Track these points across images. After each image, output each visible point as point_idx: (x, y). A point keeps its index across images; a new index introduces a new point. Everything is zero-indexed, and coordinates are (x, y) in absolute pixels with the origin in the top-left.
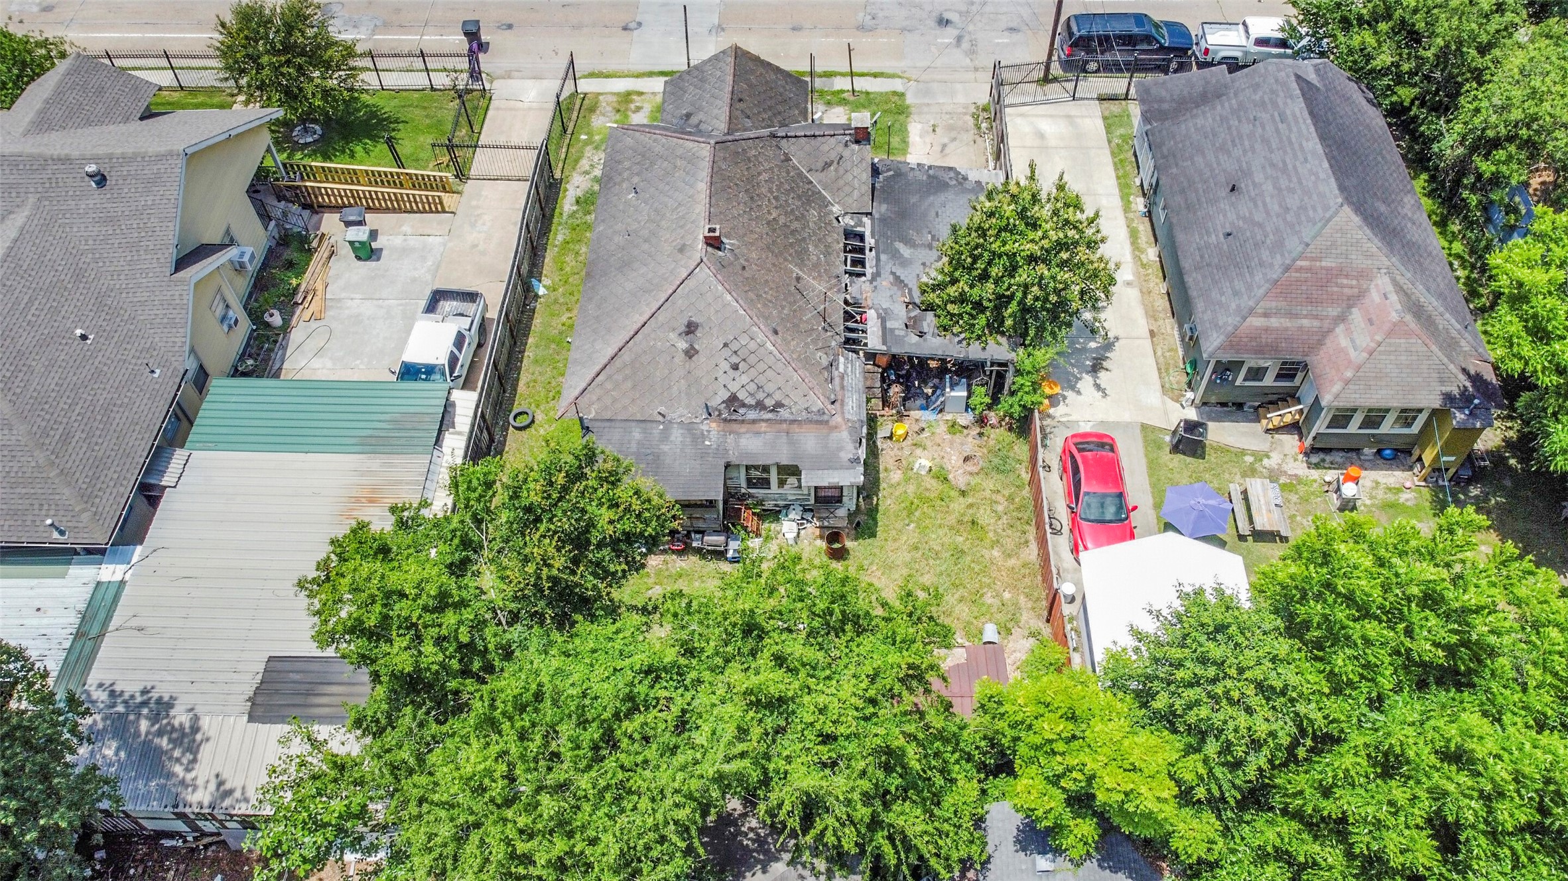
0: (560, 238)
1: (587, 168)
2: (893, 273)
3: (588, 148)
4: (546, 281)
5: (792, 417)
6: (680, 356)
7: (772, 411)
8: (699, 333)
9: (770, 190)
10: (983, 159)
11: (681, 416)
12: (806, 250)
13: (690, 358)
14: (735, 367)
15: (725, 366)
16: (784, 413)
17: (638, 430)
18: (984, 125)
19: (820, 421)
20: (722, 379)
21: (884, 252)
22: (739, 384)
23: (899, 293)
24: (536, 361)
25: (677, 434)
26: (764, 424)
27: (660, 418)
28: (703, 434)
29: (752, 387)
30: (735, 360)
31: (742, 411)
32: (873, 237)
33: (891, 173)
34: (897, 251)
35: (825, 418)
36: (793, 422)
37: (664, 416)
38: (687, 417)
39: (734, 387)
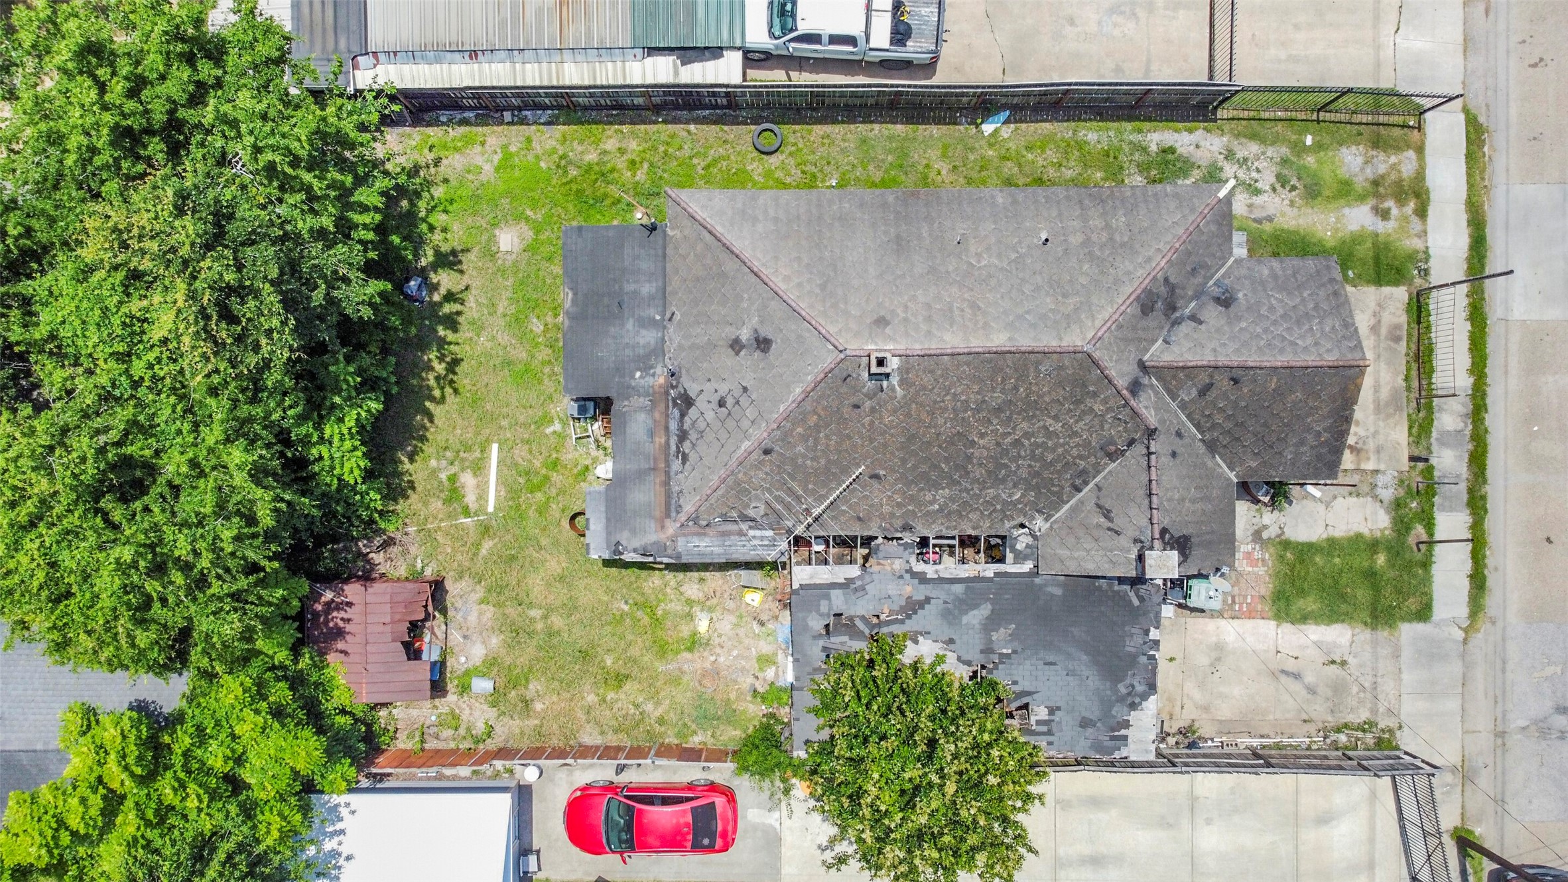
0: (1092, 137)
1: (1240, 155)
2: (928, 600)
3: (1285, 150)
4: (1007, 131)
5: (672, 474)
6: (730, 332)
7: (678, 451)
8: (758, 354)
9: (1026, 435)
10: (1265, 732)
11: (670, 340)
12: (936, 486)
13: (732, 346)
14: (722, 403)
15: (723, 389)
16: (676, 465)
17: (653, 290)
18: (1343, 738)
19: (670, 507)
20: (708, 387)
21: (967, 588)
22: (704, 411)
23: (896, 608)
24: (864, 141)
25: (648, 337)
26: (663, 441)
27: (668, 315)
28: (651, 367)
29: (702, 425)
30: (730, 402)
31: (676, 413)
32: (997, 574)
33: (1136, 602)
34: (975, 606)
35: (674, 514)
36: (667, 474)
37: (670, 320)
38: (671, 347)
39: (701, 403)
